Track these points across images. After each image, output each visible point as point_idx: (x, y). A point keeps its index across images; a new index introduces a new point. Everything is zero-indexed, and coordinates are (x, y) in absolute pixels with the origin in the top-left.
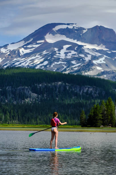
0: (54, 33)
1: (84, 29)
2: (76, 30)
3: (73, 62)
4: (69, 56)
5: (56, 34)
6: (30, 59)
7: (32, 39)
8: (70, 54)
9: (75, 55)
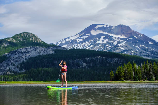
0: (95, 30)
1: (113, 27)
2: (108, 27)
3: (107, 45)
4: (105, 42)
5: (97, 30)
6: (83, 44)
7: (83, 33)
8: (105, 41)
9: (108, 41)
